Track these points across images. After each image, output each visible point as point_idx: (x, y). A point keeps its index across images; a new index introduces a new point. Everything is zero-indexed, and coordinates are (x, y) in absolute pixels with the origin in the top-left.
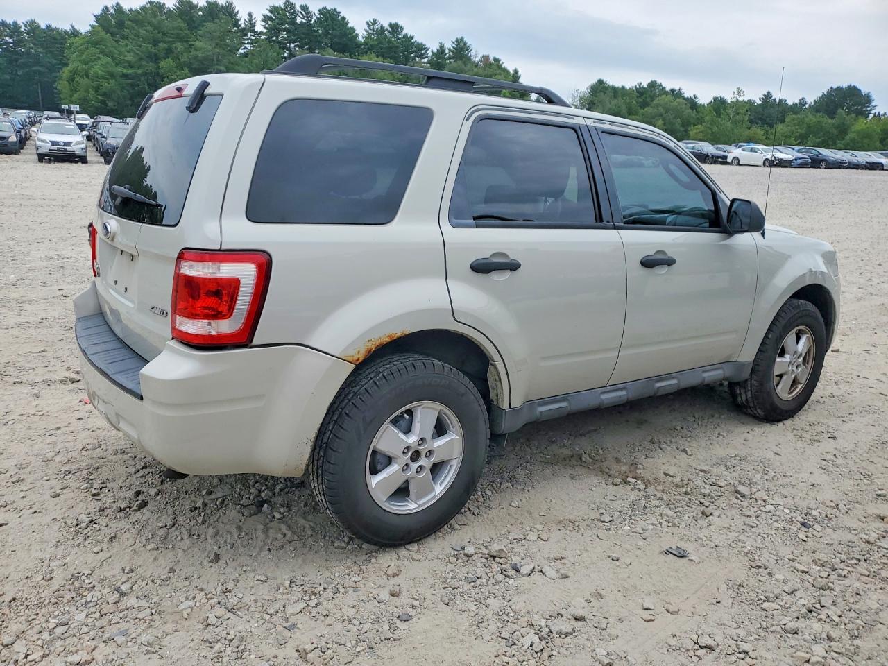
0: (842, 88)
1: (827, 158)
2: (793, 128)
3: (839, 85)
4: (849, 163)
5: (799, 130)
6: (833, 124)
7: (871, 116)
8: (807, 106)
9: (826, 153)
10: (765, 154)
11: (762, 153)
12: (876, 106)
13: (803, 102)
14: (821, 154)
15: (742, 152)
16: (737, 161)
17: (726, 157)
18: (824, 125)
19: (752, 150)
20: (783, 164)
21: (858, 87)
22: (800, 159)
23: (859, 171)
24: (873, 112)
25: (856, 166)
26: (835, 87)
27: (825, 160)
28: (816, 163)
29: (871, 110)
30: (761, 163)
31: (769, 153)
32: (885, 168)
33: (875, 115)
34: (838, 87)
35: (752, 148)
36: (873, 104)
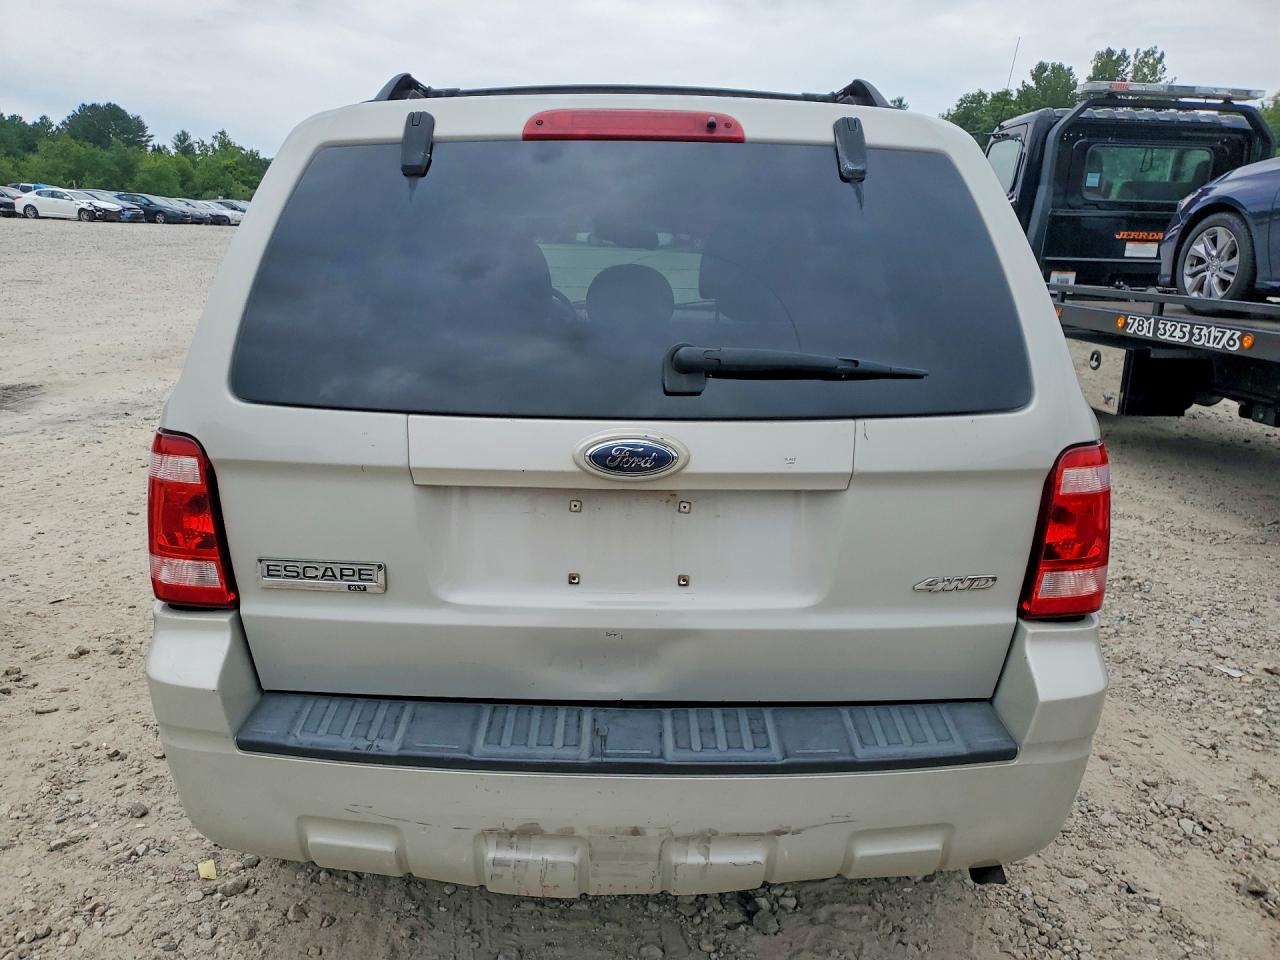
0: (99, 106)
1: (162, 209)
2: (56, 161)
3: (94, 102)
4: (192, 216)
5: (66, 165)
6: (112, 159)
7: (150, 149)
8: (54, 128)
9: (159, 201)
10: (77, 202)
11: (72, 200)
12: (152, 136)
13: (44, 122)
14: (152, 203)
15: (37, 197)
16: (31, 212)
17: (12, 205)
18: (98, 158)
19: (53, 195)
20: (107, 216)
21: (122, 107)
22: (129, 209)
23: (203, 226)
24: (151, 143)
25: (199, 221)
26: (88, 104)
27: (160, 212)
28: (151, 215)
29: (148, 141)
30: (75, 215)
31: (82, 199)
32: (233, 222)
33: (154, 150)
34: (94, 105)
35: (53, 192)
36: (148, 133)
